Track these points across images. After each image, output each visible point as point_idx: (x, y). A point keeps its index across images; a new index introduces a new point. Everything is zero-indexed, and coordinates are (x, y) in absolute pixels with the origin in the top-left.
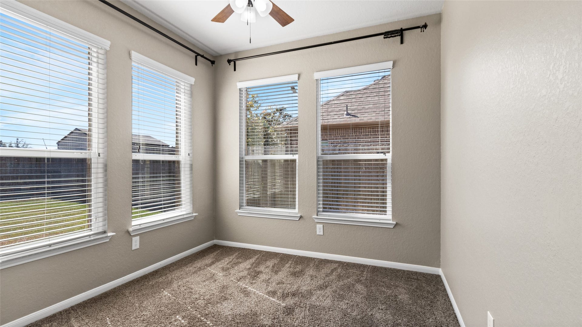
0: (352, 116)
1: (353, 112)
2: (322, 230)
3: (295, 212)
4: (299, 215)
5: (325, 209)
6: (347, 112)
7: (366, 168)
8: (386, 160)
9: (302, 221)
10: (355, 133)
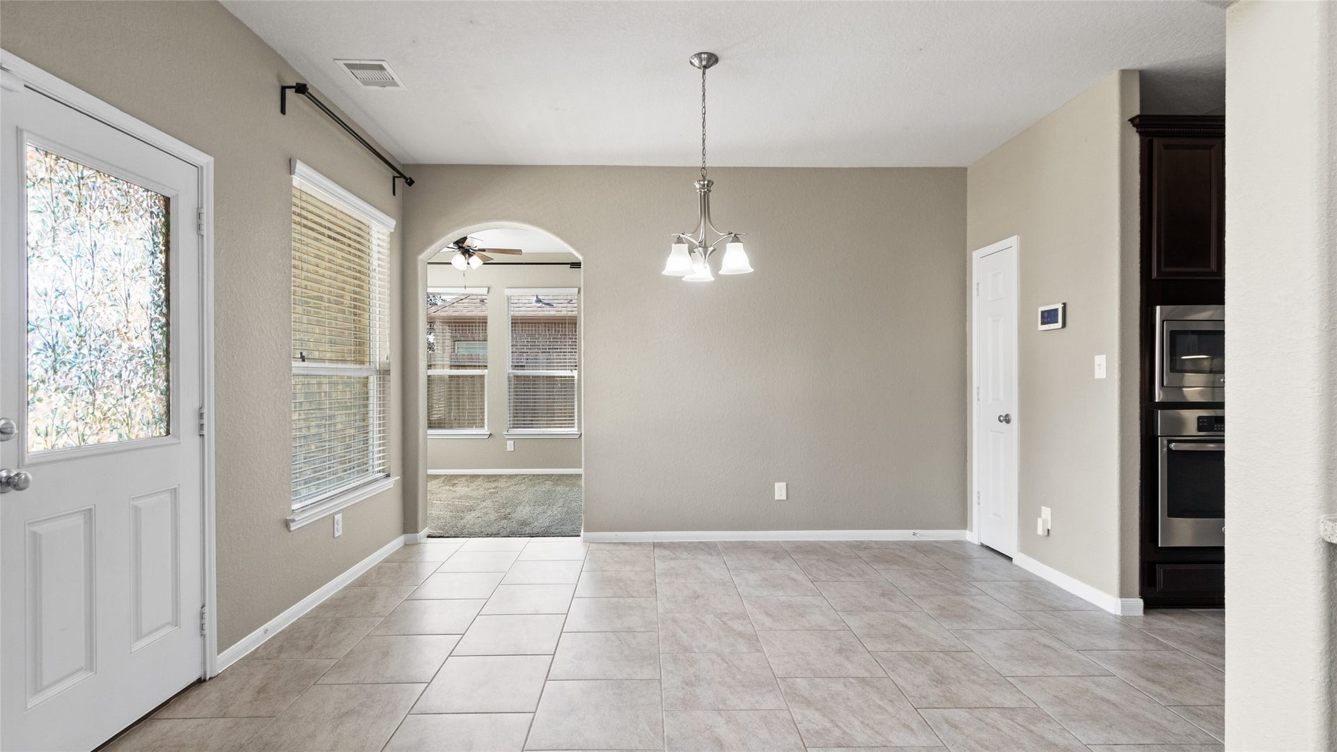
0: (546, 304)
1: (546, 298)
2: (513, 446)
3: (485, 431)
4: (489, 433)
5: (515, 426)
6: (537, 298)
7: (561, 384)
8: (573, 377)
9: (491, 438)
10: (549, 330)
